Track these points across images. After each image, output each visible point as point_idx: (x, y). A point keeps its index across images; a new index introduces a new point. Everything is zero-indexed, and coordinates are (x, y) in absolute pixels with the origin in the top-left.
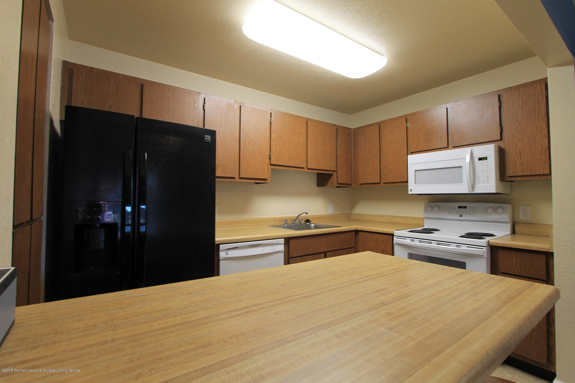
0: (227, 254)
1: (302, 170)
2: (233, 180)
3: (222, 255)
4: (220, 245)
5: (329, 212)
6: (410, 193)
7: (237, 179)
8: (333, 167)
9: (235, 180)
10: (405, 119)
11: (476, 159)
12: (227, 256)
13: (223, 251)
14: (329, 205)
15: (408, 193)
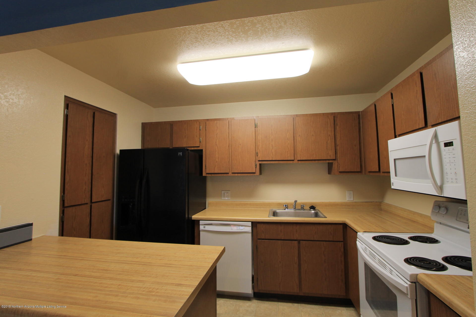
0: (204, 227)
1: (291, 162)
2: (227, 175)
3: (201, 227)
4: (200, 221)
5: (347, 200)
6: (393, 187)
7: (230, 174)
8: (330, 156)
9: (229, 175)
10: (390, 94)
11: (442, 145)
12: (204, 229)
13: (202, 225)
14: (347, 192)
15: (391, 186)
